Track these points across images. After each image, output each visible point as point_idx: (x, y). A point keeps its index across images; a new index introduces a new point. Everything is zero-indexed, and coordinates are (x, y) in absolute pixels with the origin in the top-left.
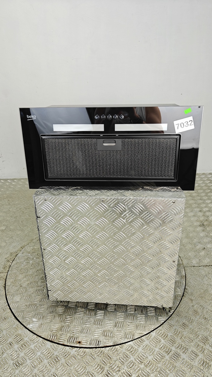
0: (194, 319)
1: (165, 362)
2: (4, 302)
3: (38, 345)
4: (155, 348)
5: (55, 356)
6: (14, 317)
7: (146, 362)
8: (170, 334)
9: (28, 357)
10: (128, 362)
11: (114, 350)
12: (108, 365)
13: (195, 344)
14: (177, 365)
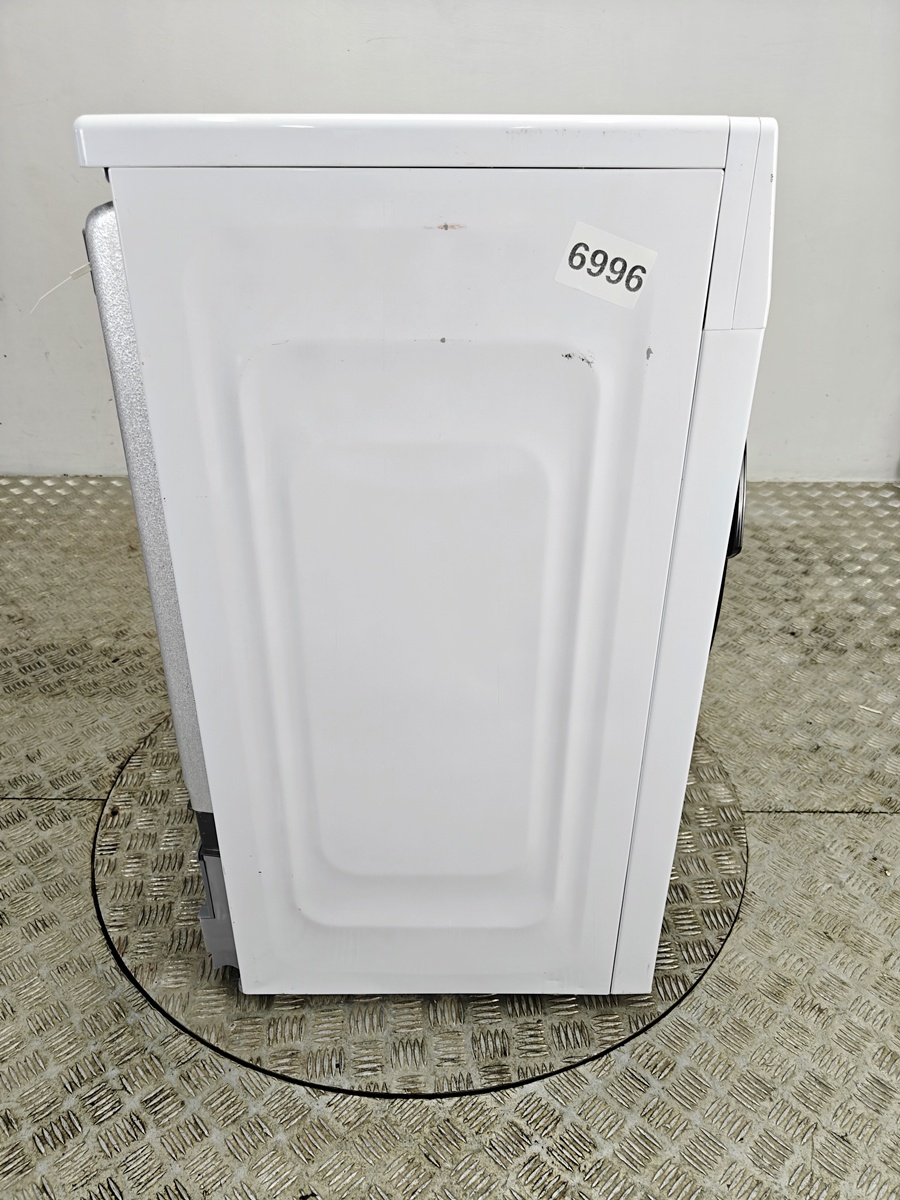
0: (774, 1009)
1: (664, 1171)
2: (86, 903)
3: (193, 1070)
4: (626, 1112)
5: (253, 1120)
6: (113, 963)
7: (590, 1165)
8: (683, 1062)
9: (152, 1117)
10: (522, 1160)
11: (471, 1110)
12: (448, 1165)
13: (779, 1107)
14: (708, 1184)
